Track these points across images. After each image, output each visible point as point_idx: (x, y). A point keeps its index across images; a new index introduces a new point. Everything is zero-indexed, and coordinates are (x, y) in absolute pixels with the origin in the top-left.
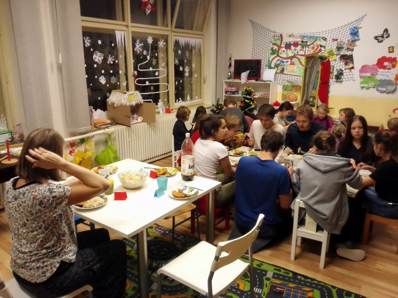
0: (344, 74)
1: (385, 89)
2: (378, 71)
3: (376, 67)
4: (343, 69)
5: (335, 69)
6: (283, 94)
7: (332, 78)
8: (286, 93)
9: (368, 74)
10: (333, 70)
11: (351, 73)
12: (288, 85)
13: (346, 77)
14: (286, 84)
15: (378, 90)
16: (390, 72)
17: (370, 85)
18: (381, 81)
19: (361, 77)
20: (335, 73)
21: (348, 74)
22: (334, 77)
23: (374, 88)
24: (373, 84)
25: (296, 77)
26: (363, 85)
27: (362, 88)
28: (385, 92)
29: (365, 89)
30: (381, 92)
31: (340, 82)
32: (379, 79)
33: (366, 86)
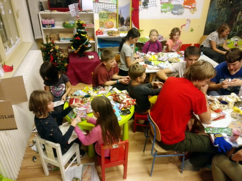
0: (150, 1)
1: (177, 12)
6: (100, 22)
8: (103, 20)
9: (167, 1)
11: (154, 1)
12: (104, 13)
13: (150, 3)
14: (102, 12)
15: (172, 13)
17: (168, 10)
18: (175, 5)
19: (161, 3)
22: (142, 4)
23: (170, 11)
24: (169, 8)
25: (110, 5)
26: (163, 10)
27: (162, 12)
28: (177, 14)
29: (164, 12)
30: (174, 14)
31: (146, 8)
32: (173, 4)
33: (165, 10)
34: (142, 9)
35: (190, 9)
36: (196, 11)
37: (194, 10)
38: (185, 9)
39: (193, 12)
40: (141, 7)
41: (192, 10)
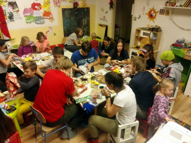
0: (14, 15)
1: (39, 22)
2: (33, 12)
3: (31, 9)
4: (12, 12)
5: (7, 12)
7: (7, 19)
9: (29, 14)
10: (6, 13)
11: (18, 14)
13: (15, 17)
15: (36, 23)
16: (40, 12)
17: (31, 21)
18: (36, 17)
19: (25, 16)
20: (8, 15)
21: (16, 15)
22: (8, 18)
23: (33, 22)
24: (33, 19)
26: (27, 21)
27: (27, 23)
28: (40, 23)
29: (29, 23)
30: (38, 24)
31: (13, 21)
32: (35, 17)
33: (29, 21)
34: (9, 22)
35: (49, 19)
36: (54, 20)
37: (52, 19)
38: (46, 20)
39: (52, 21)
40: (7, 21)
41: (51, 19)
